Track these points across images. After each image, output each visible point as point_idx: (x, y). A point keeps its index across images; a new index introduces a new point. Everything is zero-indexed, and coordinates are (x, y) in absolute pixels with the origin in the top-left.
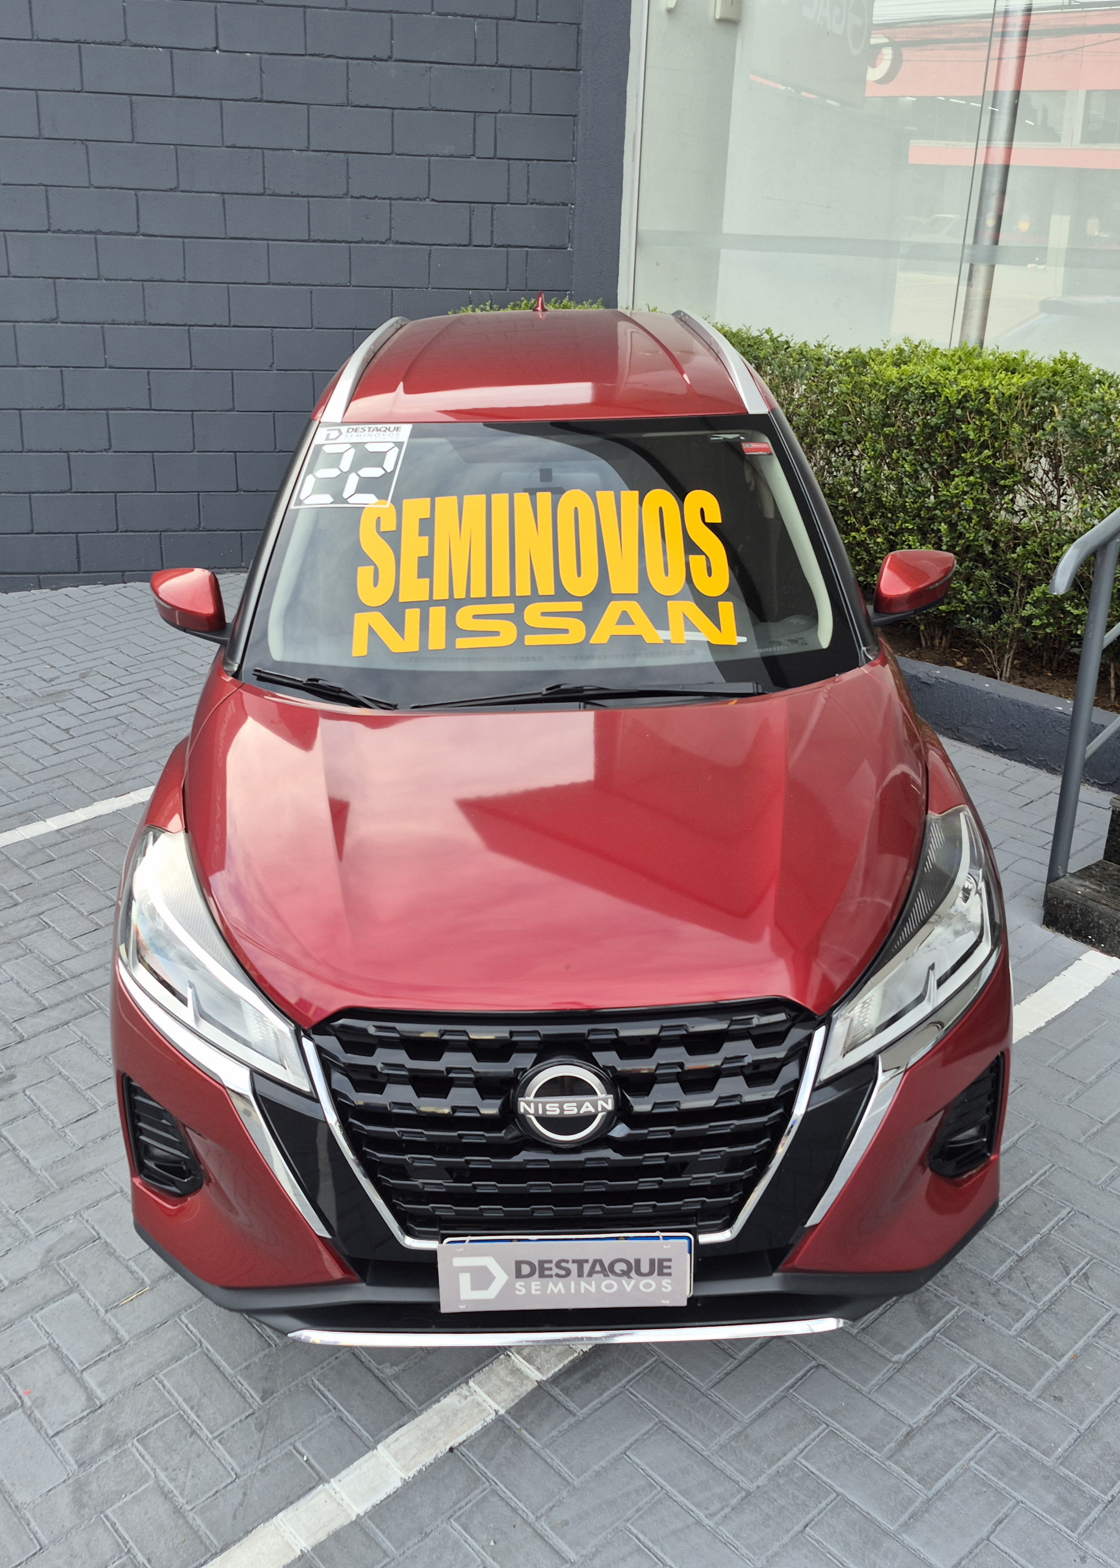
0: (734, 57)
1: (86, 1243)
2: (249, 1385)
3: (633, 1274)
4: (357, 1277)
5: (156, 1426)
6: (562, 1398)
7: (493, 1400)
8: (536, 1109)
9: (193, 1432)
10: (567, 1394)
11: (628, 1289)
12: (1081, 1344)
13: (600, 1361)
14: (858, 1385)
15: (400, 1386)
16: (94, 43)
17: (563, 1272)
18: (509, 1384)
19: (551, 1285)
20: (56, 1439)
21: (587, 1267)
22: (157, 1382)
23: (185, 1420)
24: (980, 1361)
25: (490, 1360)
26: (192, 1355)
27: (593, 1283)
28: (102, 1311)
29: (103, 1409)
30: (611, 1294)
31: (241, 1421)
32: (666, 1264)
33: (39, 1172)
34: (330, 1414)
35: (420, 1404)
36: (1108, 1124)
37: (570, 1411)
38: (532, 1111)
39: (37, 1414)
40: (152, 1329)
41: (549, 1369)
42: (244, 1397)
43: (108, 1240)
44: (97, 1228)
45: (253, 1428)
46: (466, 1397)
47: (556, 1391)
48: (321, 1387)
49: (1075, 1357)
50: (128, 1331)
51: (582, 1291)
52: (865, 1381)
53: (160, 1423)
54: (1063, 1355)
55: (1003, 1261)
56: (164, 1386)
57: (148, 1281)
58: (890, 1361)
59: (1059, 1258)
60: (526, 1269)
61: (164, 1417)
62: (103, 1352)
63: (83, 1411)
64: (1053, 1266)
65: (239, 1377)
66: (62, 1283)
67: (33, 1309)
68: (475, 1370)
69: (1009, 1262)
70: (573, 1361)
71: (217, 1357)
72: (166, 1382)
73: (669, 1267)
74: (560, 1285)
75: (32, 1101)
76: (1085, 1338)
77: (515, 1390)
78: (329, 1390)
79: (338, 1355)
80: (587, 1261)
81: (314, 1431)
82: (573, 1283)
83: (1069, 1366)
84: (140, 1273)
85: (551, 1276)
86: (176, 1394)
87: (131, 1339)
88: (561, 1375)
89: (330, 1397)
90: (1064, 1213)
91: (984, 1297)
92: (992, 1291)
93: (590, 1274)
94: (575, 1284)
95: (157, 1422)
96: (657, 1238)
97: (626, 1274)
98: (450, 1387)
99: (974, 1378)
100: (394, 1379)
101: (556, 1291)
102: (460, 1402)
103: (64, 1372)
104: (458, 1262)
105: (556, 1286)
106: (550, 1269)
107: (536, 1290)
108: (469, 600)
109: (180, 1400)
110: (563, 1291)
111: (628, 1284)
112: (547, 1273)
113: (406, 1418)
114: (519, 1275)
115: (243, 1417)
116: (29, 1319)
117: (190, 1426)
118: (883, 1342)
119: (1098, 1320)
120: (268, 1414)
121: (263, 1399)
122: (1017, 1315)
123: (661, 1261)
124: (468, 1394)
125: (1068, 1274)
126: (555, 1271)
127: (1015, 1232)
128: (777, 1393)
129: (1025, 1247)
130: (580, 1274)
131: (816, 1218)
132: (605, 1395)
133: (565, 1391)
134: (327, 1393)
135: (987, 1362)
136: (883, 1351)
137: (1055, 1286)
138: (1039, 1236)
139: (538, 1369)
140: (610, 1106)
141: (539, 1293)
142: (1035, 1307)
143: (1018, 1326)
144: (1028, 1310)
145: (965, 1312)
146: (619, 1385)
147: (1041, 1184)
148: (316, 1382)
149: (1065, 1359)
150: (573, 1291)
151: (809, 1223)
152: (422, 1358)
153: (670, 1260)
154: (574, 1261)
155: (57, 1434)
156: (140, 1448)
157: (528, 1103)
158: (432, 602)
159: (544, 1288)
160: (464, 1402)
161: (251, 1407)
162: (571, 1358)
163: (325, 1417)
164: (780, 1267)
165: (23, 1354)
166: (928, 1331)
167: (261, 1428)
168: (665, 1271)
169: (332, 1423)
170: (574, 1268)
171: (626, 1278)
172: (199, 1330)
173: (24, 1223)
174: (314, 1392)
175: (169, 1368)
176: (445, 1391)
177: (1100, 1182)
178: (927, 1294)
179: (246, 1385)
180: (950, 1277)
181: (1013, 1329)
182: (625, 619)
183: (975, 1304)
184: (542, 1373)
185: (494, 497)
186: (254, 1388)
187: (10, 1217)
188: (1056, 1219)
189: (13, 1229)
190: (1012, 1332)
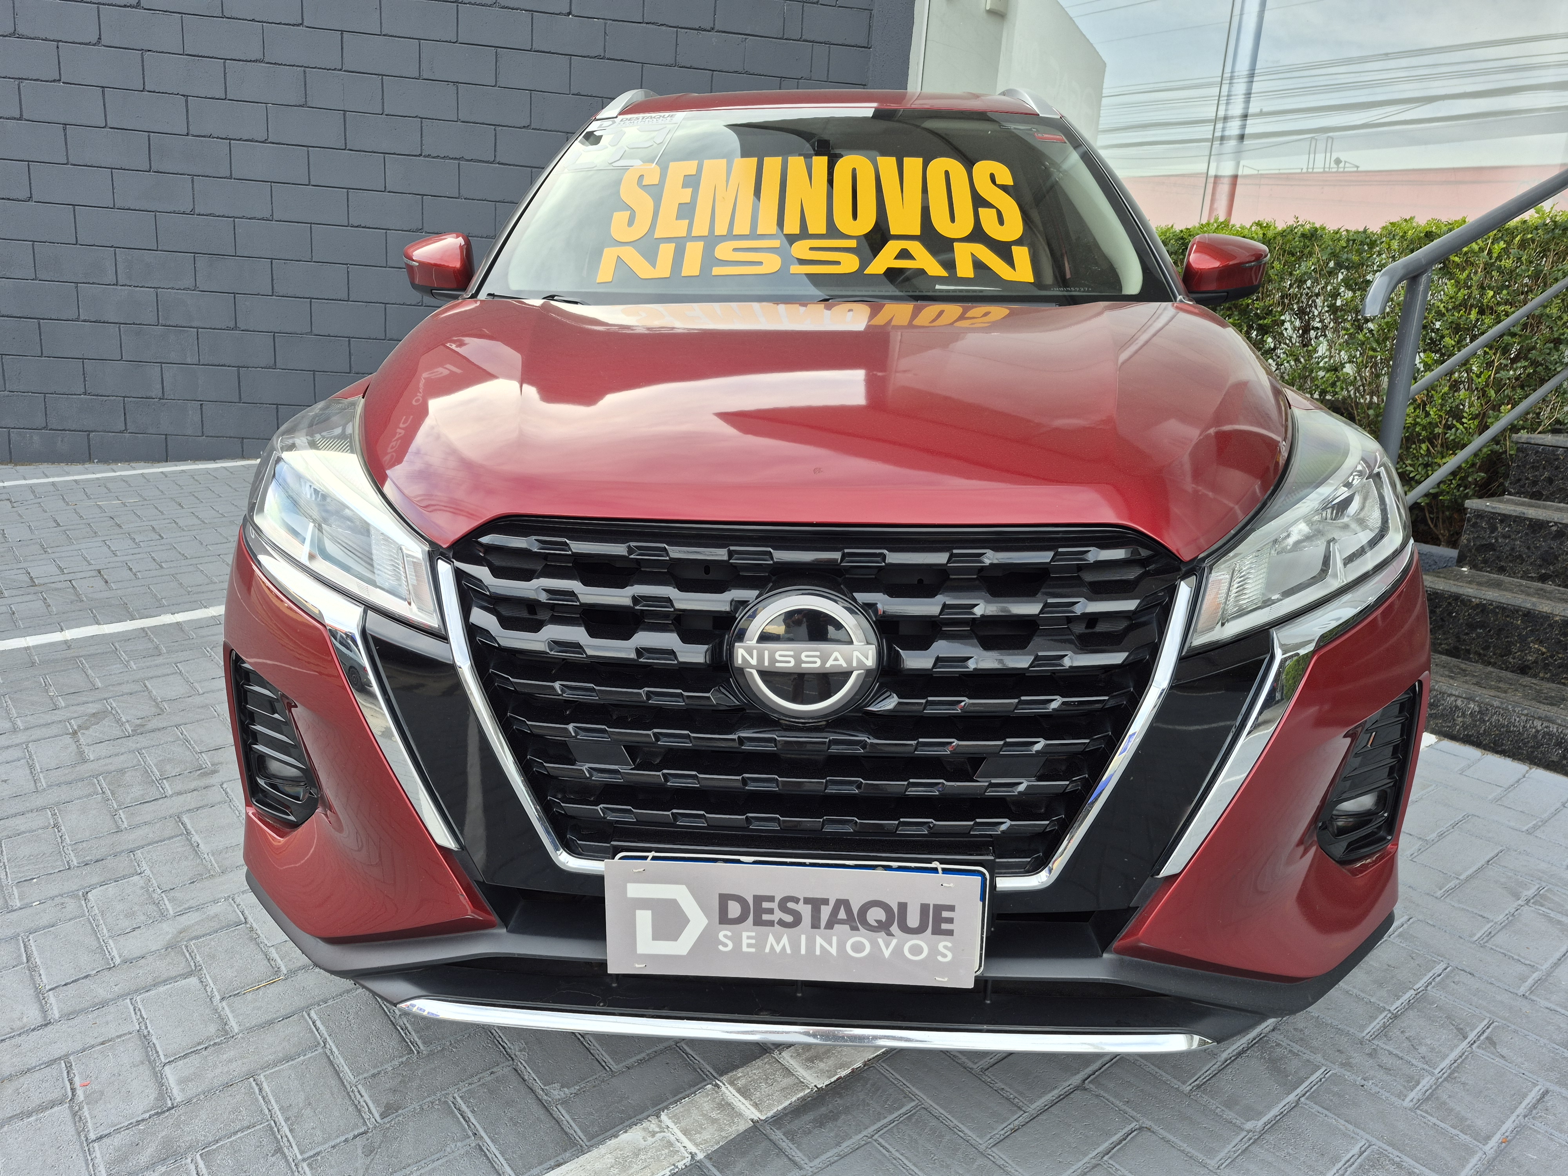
0: (1000, 48)
1: (228, 926)
2: (370, 1096)
3: (895, 928)
4: (495, 918)
5: (233, 1138)
6: (785, 1144)
7: (690, 1140)
8: (761, 658)
9: (279, 1150)
10: (792, 1140)
11: (887, 953)
12: (1509, 1125)
13: (839, 1101)
14: (1201, 1157)
15: (568, 1112)
16: (470, 3)
17: (789, 919)
18: (714, 1121)
19: (771, 939)
20: (96, 1145)
21: (826, 912)
22: (254, 1084)
23: (273, 1133)
24: (1370, 1138)
25: (693, 1090)
26: (309, 1055)
27: (834, 939)
28: (218, 997)
29: (173, 1111)
30: (860, 959)
31: (346, 1141)
32: (945, 914)
33: (206, 856)
34: (468, 1140)
35: (591, 1137)
36: (1468, 879)
37: (795, 1163)
38: (754, 662)
39: (86, 1112)
40: (271, 1023)
41: (769, 1107)
42: (359, 1111)
43: (255, 925)
44: (246, 912)
45: (359, 1151)
46: (653, 1134)
47: (778, 1135)
48: (464, 1107)
49: (1506, 1141)
50: (240, 1024)
51: (818, 952)
52: (1211, 1152)
53: (239, 1135)
54: (1488, 1138)
55: (1373, 1018)
56: (260, 1090)
57: (284, 970)
58: (1242, 1130)
59: (1448, 1017)
60: (734, 909)
61: (248, 1128)
62: (199, 1044)
63: (145, 1112)
64: (1442, 1026)
65: (360, 1087)
66: (183, 964)
67: (136, 991)
68: (672, 1100)
69: (1381, 1019)
70: (803, 1099)
71: (340, 1061)
72: (265, 1085)
73: (950, 921)
74: (785, 940)
75: (226, 793)
76: (1513, 1117)
77: (721, 1129)
78: (473, 1111)
79: (494, 1070)
80: (826, 902)
81: (440, 1162)
82: (803, 937)
83: (1500, 1152)
84: (279, 960)
85: (771, 923)
86: (273, 1101)
87: (241, 1031)
88: (786, 1115)
89: (473, 1120)
90: (1439, 968)
91: (1357, 1058)
92: (1367, 1051)
93: (830, 925)
94: (807, 939)
95: (235, 1133)
96: (935, 870)
97: (883, 927)
98: (634, 1120)
99: (1368, 1158)
100: (562, 1104)
101: (778, 949)
102: (645, 1139)
103: (142, 1063)
104: (634, 890)
105: (778, 943)
106: (771, 911)
107: (749, 946)
108: (730, 236)
109: (276, 1108)
110: (789, 951)
111: (887, 947)
112: (765, 917)
113: (568, 1154)
114: (724, 919)
115: (351, 1135)
116: (128, 1000)
117: (278, 1142)
118: (1230, 1103)
119: (1525, 1096)
120: (384, 1136)
121: (383, 1116)
122: (1408, 1082)
123: (939, 908)
124: (657, 1130)
125: (1465, 1038)
126: (778, 915)
127: (1381, 985)
128: (1086, 1159)
129: (1398, 1003)
130: (815, 925)
131: (1175, 864)
132: (844, 1145)
133: (791, 1136)
134: (470, 1115)
135: (1381, 1138)
136: (1230, 1115)
137: (1452, 1050)
138: (1412, 992)
139: (756, 1105)
140: (870, 661)
141: (753, 950)
142: (1432, 1074)
143: (1414, 1095)
144: (1423, 1077)
145: (1333, 1074)
146: (865, 1133)
147: (1399, 936)
148: (459, 1100)
149: (1493, 1142)
150: (803, 952)
151: (1165, 872)
152: (603, 1081)
153: (951, 908)
154: (807, 901)
155: (100, 1138)
156: (201, 1164)
157: (749, 651)
158: (690, 237)
159: (760, 943)
160: (650, 1140)
161: (365, 1123)
162: (801, 1094)
163: (459, 1144)
164: (1115, 944)
165: (100, 1040)
166: (1289, 1094)
167: (370, 1151)
168: (944, 926)
169: (467, 1152)
170: (806, 911)
171: (883, 934)
172: (327, 1027)
173: (167, 902)
174: (452, 1112)
175: (277, 1069)
176: (627, 1123)
177: (1476, 938)
178: (1279, 1050)
179: (366, 1097)
180: (1307, 1032)
181: (1408, 1099)
182: (904, 254)
183: (1346, 1065)
184: (761, 1112)
185: (767, 160)
186: (376, 1102)
187: (155, 896)
188: (1431, 974)
189: (151, 908)
190: (1407, 1103)
